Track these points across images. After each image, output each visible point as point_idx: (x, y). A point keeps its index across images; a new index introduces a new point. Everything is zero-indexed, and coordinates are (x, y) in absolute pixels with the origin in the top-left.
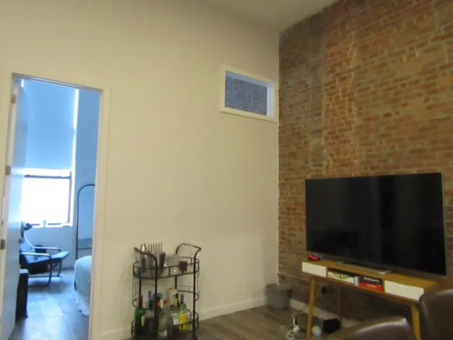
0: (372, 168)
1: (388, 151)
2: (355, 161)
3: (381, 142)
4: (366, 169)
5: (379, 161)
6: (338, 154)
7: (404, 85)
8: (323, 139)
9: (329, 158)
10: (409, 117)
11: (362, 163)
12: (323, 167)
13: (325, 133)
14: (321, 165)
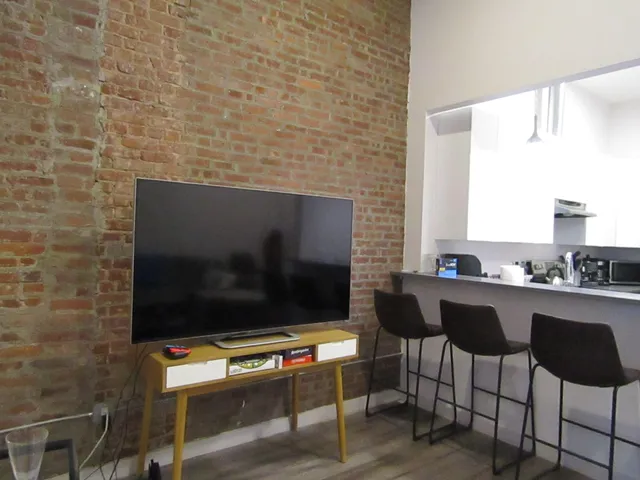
0: (207, 174)
1: (233, 152)
2: (177, 155)
3: (223, 135)
4: (195, 173)
5: (219, 165)
6: (138, 132)
7: (261, 60)
8: (98, 88)
9: (113, 134)
10: (264, 110)
11: (188, 162)
12: (95, 153)
13: (103, 74)
14: (90, 146)
